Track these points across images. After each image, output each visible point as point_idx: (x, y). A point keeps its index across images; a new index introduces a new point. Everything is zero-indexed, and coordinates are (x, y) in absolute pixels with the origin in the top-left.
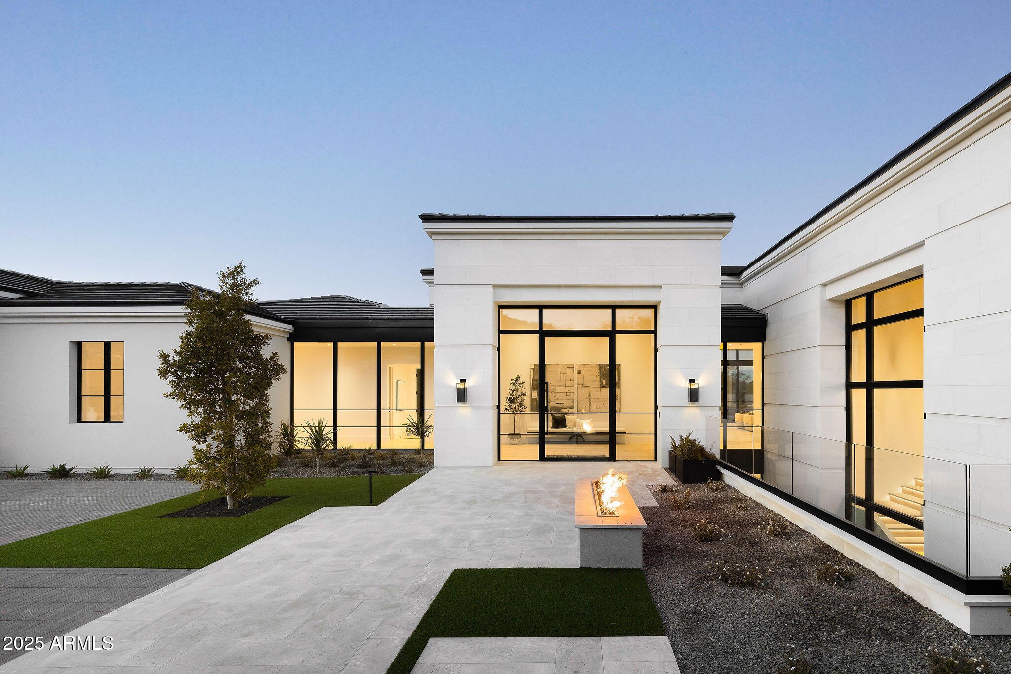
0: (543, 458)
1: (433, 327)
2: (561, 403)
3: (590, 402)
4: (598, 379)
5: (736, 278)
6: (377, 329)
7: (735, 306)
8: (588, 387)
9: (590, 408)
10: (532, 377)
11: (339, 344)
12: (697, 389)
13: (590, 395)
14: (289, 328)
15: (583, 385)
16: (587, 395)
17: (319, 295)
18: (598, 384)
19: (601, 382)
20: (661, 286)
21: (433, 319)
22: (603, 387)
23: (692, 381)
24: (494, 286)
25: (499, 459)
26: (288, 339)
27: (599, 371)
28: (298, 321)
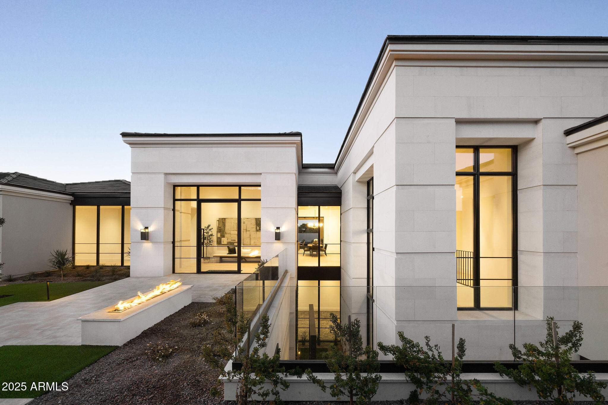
0: (199, 271)
1: (130, 197)
2: (234, 240)
3: (250, 239)
4: (255, 227)
5: (332, 170)
6: (120, 198)
7: (333, 185)
8: (249, 231)
9: (250, 243)
10: (218, 225)
11: (101, 207)
12: (279, 233)
13: (250, 235)
14: (71, 198)
15: (246, 230)
16: (249, 236)
17: (108, 180)
18: (255, 229)
19: (257, 228)
20: (261, 174)
21: (130, 193)
22: (257, 231)
23: (278, 228)
24: (166, 174)
25: (174, 272)
26: (71, 204)
27: (255, 222)
28: (75, 194)
